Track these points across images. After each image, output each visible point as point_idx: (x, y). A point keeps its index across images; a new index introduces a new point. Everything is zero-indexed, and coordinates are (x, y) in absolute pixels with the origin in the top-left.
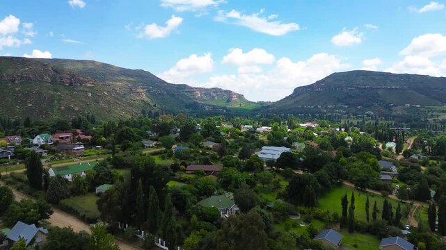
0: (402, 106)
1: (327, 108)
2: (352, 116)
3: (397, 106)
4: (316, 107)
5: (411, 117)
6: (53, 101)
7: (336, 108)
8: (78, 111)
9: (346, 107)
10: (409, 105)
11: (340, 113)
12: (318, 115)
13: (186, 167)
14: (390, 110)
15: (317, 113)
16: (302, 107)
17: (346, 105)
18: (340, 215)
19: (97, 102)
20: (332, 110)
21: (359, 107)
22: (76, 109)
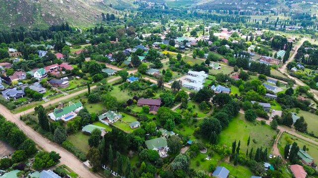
0: (299, 3)
1: (241, 5)
2: (260, 12)
3: (295, 3)
4: (234, 4)
5: (304, 14)
6: (35, 9)
7: (249, 5)
8: (55, 17)
9: (257, 4)
10: (305, 2)
11: (251, 9)
12: (234, 11)
13: (137, 101)
14: (290, 7)
15: (234, 9)
16: (223, 4)
17: (257, 2)
18: (231, 151)
19: (68, 8)
20: (245, 7)
21: (266, 4)
22: (53, 15)
